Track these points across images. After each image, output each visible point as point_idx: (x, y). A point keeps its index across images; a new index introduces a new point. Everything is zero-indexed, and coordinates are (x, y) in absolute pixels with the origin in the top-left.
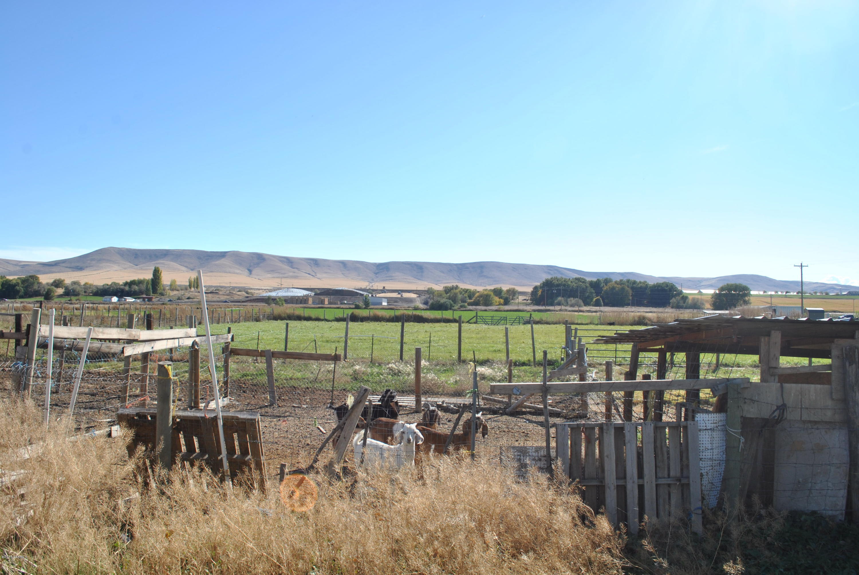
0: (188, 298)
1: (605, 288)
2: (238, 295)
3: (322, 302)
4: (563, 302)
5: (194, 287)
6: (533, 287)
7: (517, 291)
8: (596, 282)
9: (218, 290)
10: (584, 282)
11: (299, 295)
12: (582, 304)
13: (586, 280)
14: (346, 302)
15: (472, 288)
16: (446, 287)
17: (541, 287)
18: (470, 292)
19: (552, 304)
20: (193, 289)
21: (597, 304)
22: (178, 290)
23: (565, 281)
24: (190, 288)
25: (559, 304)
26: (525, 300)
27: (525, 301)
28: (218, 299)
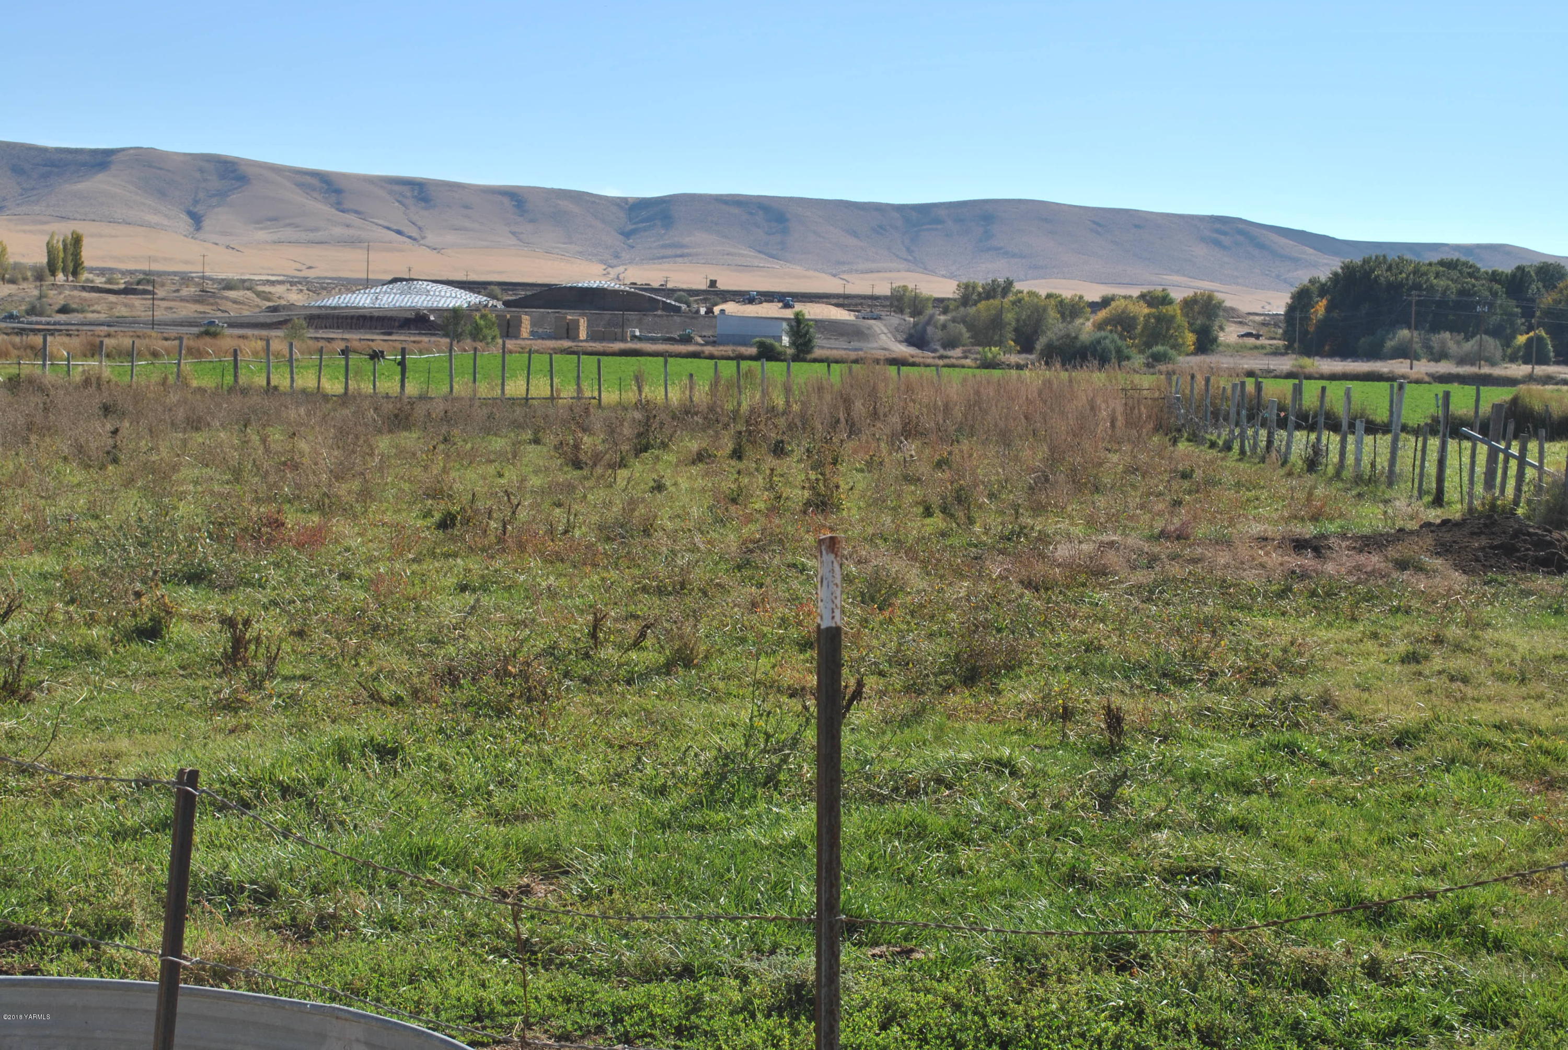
0: (64, 310)
1: (1548, 299)
2: (235, 302)
3: (570, 332)
4: (1417, 346)
5: (64, 270)
6: (1294, 290)
7: (1219, 305)
8: (1514, 275)
9: (148, 282)
10: (1474, 273)
11: (452, 303)
12: (1499, 354)
13: (1478, 270)
14: (637, 333)
15: (1068, 290)
16: (967, 286)
17: (1323, 290)
18: (1061, 302)
19: (1375, 354)
20: (60, 277)
21: (1534, 354)
22: (13, 281)
23: (1416, 272)
24: (53, 273)
25: (1403, 352)
26: (1249, 335)
27: (1251, 341)
28: (170, 316)
